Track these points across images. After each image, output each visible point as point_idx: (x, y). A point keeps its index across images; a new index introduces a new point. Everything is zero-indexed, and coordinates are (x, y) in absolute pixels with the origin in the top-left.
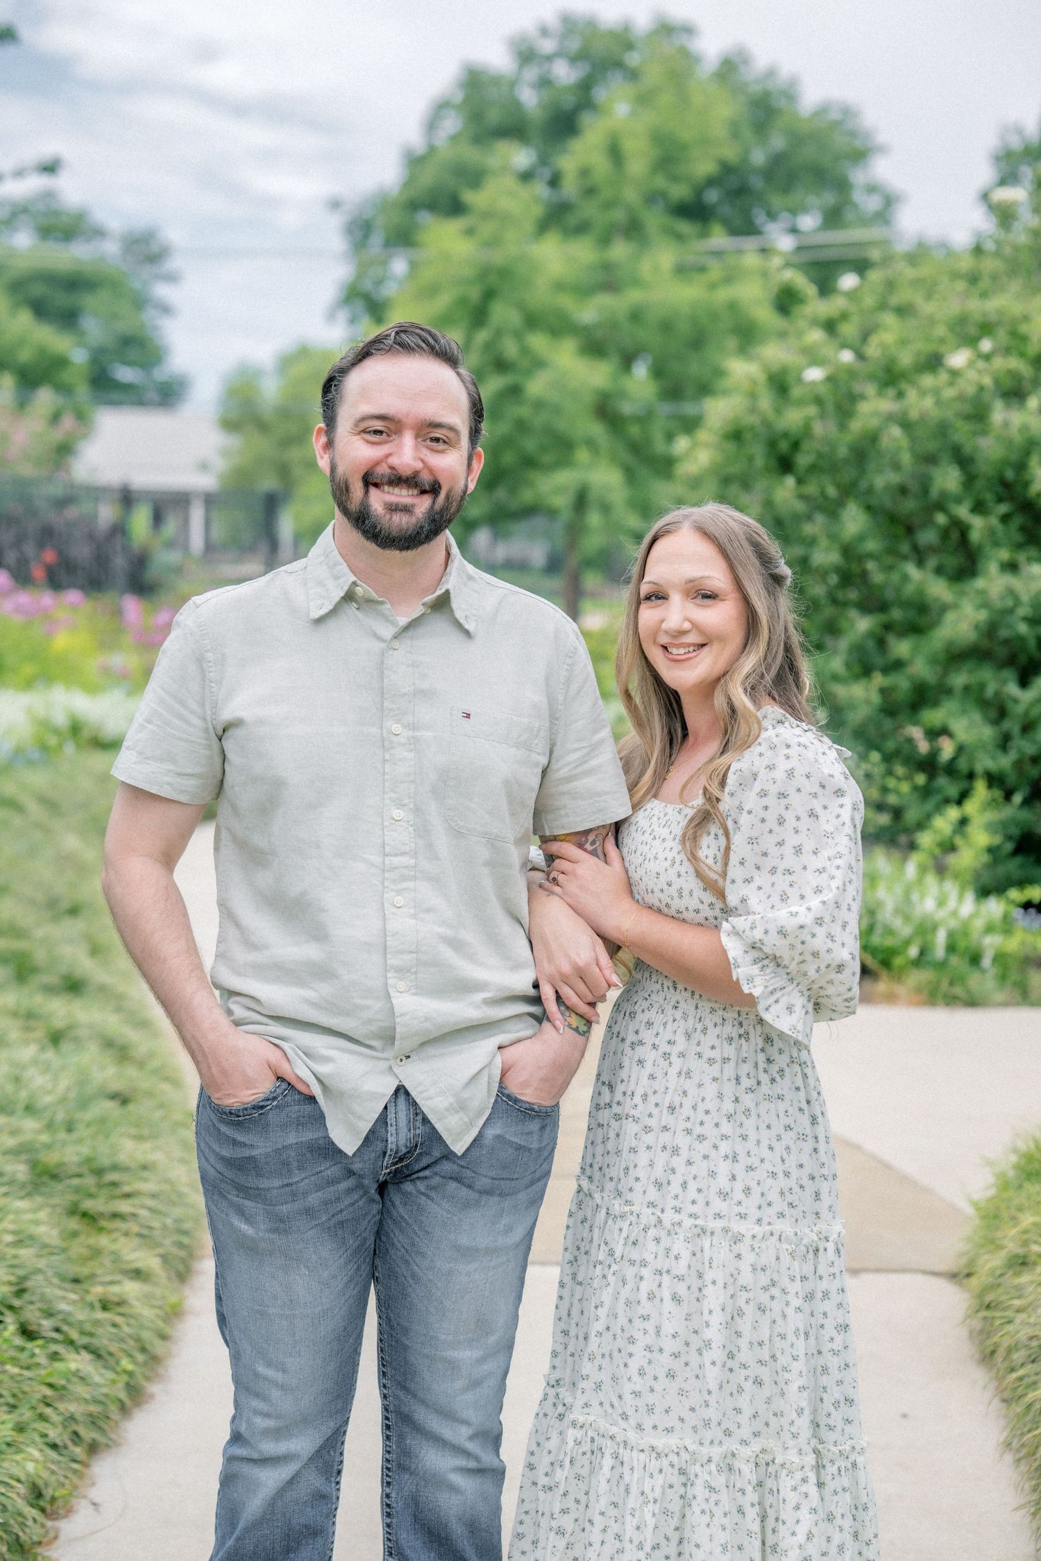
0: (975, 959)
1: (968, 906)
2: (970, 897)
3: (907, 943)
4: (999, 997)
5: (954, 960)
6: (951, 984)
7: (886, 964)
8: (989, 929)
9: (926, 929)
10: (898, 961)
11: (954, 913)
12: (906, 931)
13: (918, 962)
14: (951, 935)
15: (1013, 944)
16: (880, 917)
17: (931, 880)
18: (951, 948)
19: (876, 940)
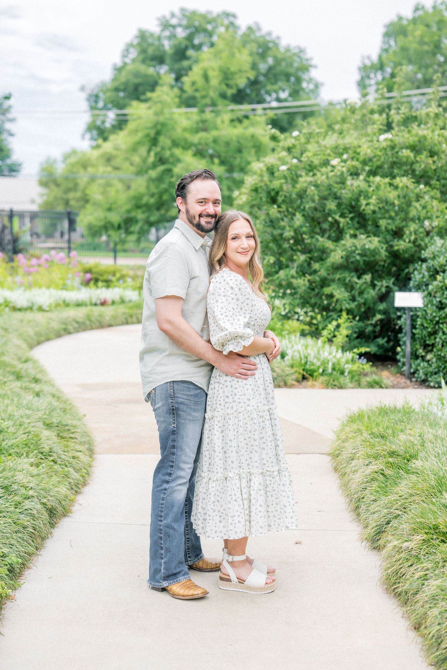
0: (342, 373)
1: (339, 354)
2: (340, 351)
3: (319, 368)
4: (350, 385)
5: (335, 373)
6: (334, 381)
7: (311, 375)
8: (347, 362)
9: (325, 363)
10: (315, 374)
11: (335, 357)
12: (318, 364)
13: (322, 374)
14: (333, 364)
15: (355, 367)
16: (309, 360)
17: (327, 346)
18: (334, 369)
19: (307, 367)
